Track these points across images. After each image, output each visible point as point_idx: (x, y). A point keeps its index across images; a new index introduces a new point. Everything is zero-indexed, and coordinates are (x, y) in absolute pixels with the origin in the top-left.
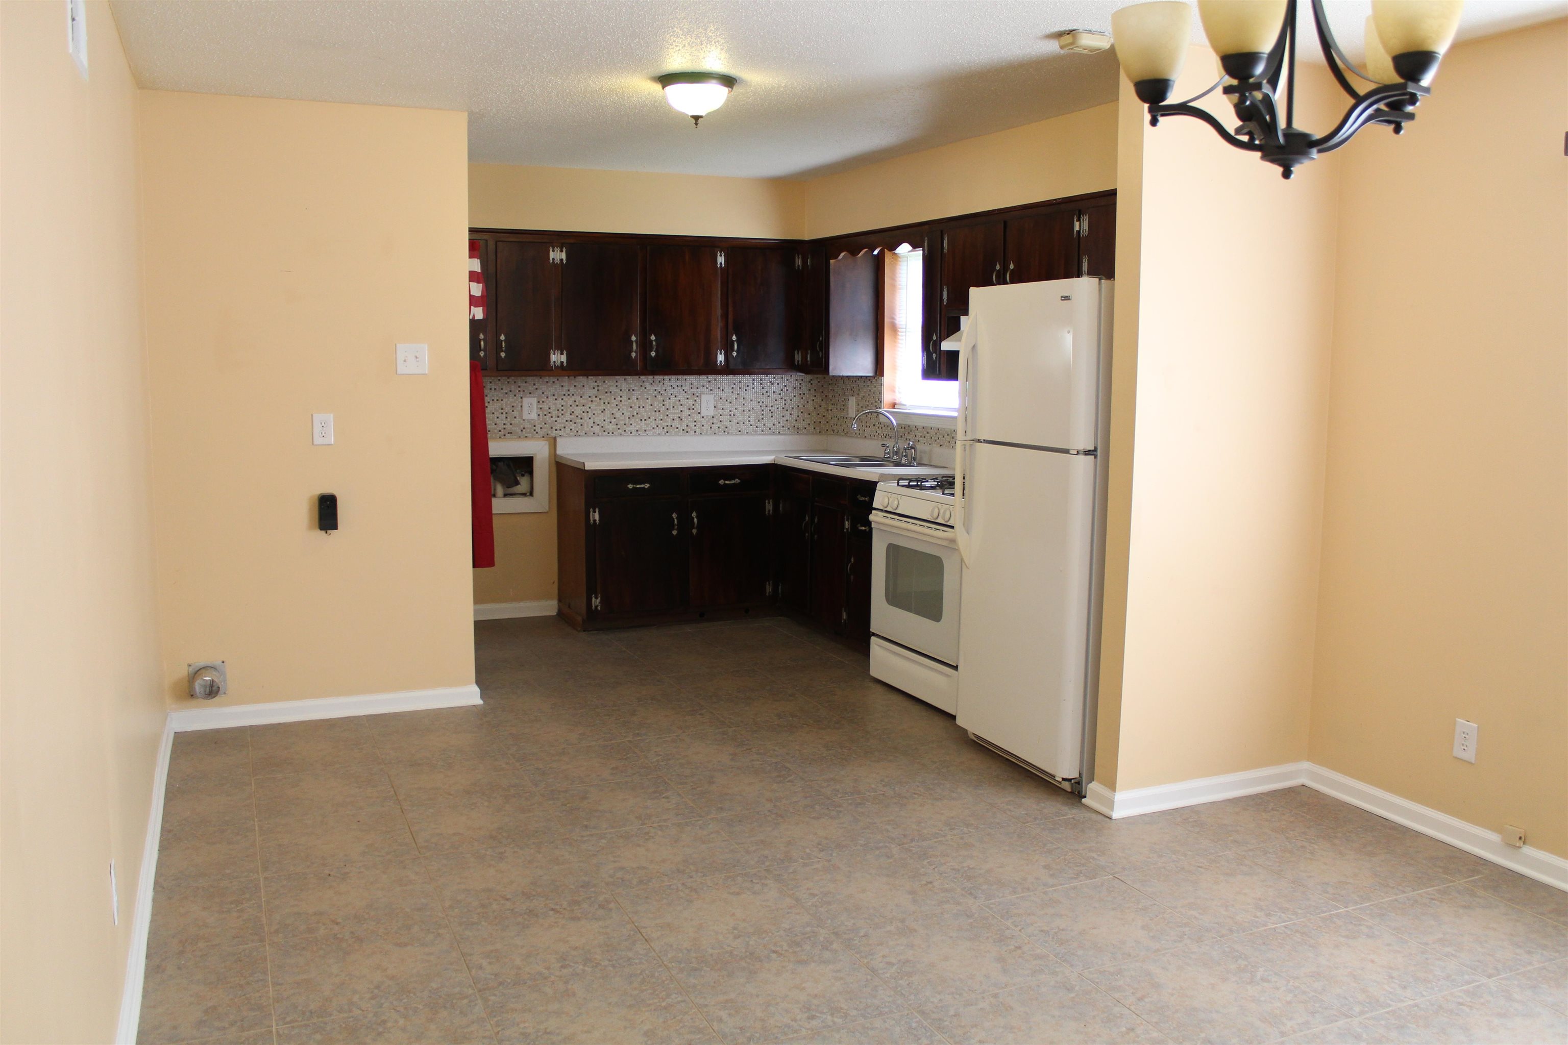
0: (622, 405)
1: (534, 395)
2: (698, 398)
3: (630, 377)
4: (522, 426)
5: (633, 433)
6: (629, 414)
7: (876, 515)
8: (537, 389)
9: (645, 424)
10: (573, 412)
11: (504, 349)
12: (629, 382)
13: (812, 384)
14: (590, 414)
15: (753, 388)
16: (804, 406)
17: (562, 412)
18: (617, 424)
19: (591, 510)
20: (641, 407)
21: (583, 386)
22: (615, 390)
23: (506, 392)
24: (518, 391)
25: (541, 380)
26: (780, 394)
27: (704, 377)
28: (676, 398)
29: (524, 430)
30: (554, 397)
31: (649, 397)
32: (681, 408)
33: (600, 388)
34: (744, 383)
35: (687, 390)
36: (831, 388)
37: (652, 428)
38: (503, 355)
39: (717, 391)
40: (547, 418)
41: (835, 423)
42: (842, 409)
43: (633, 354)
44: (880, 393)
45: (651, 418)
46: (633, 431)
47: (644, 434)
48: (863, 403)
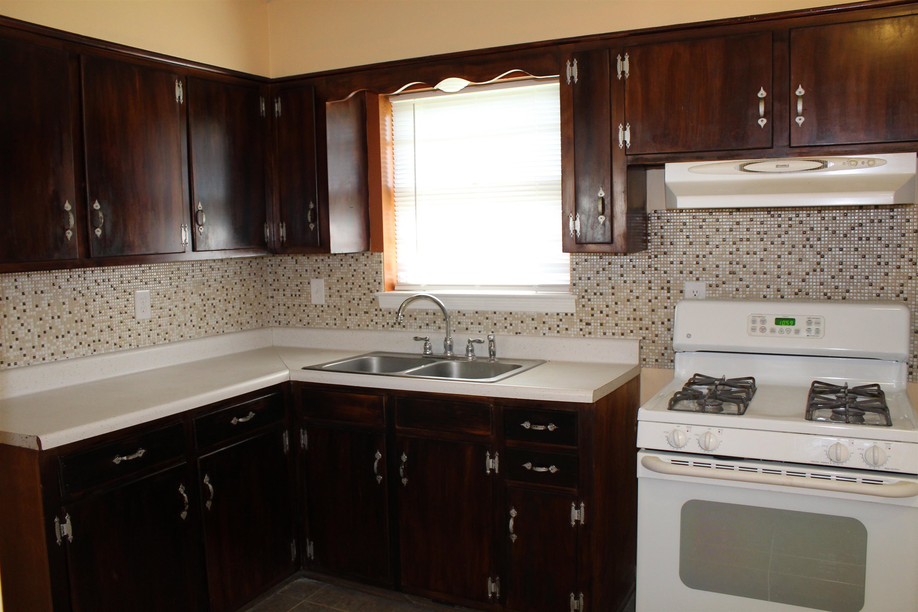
0: (28, 318)
2: (130, 296)
5: (46, 359)
6: (39, 330)
9: (64, 343)
13: (251, 267)
16: (245, 295)
18: (21, 349)
19: (56, 519)
20: (56, 317)
22: (14, 294)
26: (221, 282)
28: (102, 299)
31: (67, 301)
32: (110, 313)
35: (116, 285)
36: (271, 271)
37: (73, 348)
39: (152, 284)
41: (282, 313)
42: (296, 295)
43: (69, 233)
44: (377, 273)
45: (71, 332)
46: (47, 355)
47: (63, 359)
48: (340, 286)
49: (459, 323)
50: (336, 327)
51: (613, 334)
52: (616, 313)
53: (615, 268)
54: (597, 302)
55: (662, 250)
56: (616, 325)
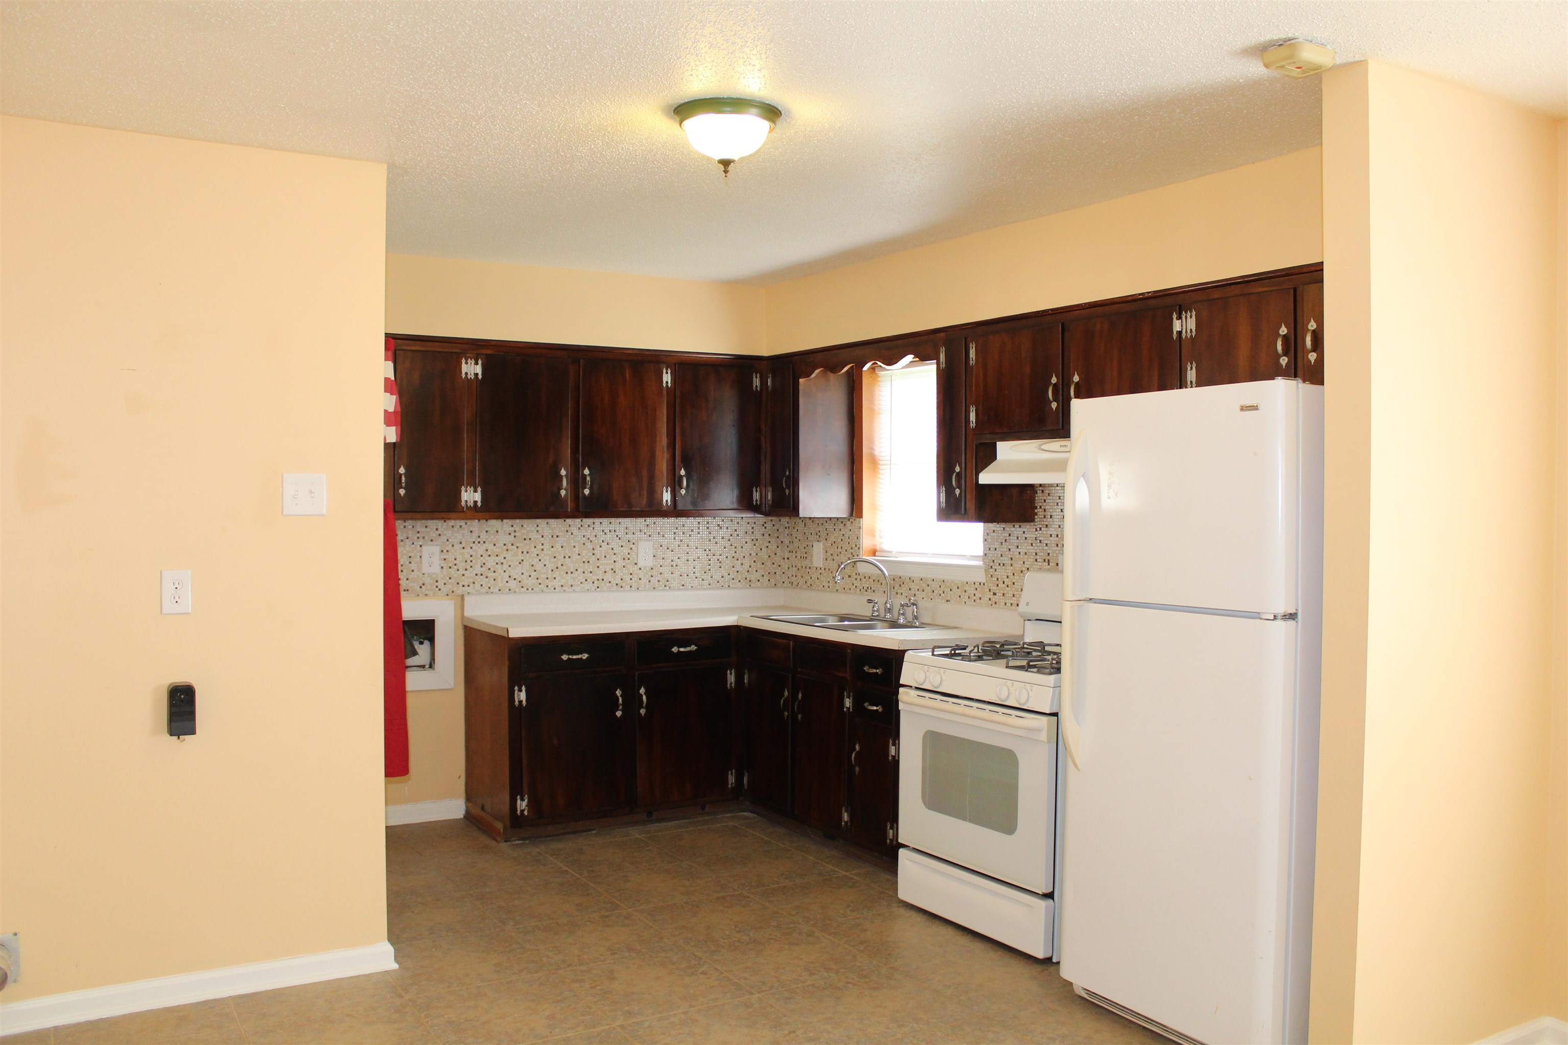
0: (544, 555)
1: (437, 543)
2: (634, 546)
3: (553, 520)
4: (421, 582)
5: (557, 588)
6: (553, 565)
7: (907, 693)
8: (440, 535)
9: (572, 578)
10: (484, 564)
11: (404, 485)
12: (553, 526)
13: (765, 528)
14: (505, 566)
15: (699, 533)
16: (757, 554)
17: (471, 564)
18: (537, 579)
19: (516, 688)
20: (567, 557)
21: (497, 532)
22: (536, 537)
23: (402, 538)
24: (416, 538)
25: (445, 524)
26: (729, 540)
27: (642, 520)
28: (608, 546)
29: (423, 587)
30: (461, 546)
31: (577, 545)
32: (614, 558)
33: (517, 534)
34: (687, 527)
35: (622, 535)
36: (787, 533)
37: (579, 583)
38: (402, 492)
39: (656, 537)
40: (452, 571)
41: (794, 574)
42: (803, 558)
43: (563, 492)
44: (857, 538)
45: (579, 570)
46: (557, 586)
47: (570, 590)
48: (833, 550)
49: (910, 589)
50: (828, 589)
51: (1011, 604)
52: (1014, 583)
53: (1013, 538)
54: (1001, 573)
55: (1045, 523)
56: (1014, 596)
